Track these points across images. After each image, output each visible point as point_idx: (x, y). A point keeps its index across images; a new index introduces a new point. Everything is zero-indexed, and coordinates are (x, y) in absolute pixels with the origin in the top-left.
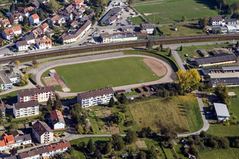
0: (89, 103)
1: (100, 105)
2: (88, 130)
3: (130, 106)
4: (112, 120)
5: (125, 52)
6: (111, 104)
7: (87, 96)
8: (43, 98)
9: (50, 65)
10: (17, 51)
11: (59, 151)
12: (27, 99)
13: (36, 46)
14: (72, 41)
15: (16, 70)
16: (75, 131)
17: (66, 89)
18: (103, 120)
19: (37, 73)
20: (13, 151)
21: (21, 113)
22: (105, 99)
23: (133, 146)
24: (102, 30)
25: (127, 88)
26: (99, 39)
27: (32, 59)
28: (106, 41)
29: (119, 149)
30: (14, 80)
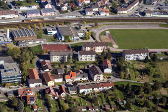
0: (130, 58)
1: (138, 60)
2: (127, 77)
3: (160, 64)
4: (145, 72)
5: (160, 25)
6: (146, 61)
7: (130, 53)
8: (99, 50)
9: (106, 28)
10: (85, 15)
11: (105, 88)
12: (88, 49)
13: (98, 13)
14: (124, 13)
15: (83, 28)
16: (118, 76)
17: (115, 46)
18: (138, 71)
19: (97, 32)
20: (75, 83)
21: (83, 58)
22: (142, 57)
23: (158, 92)
24: (146, 8)
25: (159, 51)
26: (143, 14)
27: (95, 22)
28: (148, 15)
29: (147, 93)
30: (81, 35)
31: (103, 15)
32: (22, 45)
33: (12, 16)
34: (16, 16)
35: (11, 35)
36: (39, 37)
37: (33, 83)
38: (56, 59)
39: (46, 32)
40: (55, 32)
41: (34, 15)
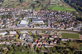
0: (63, 40)
1: (65, 41)
2: (60, 44)
3: (71, 42)
4: (65, 44)
5: (76, 33)
6: (67, 41)
8: (55, 37)
9: (61, 32)
11: (52, 46)
12: (53, 37)
13: (61, 28)
14: (68, 29)
16: (57, 44)
17: (61, 37)
19: (58, 33)
20: (44, 44)
21: (50, 39)
23: (66, 50)
24: (74, 28)
25: (72, 39)
28: (74, 30)
29: (63, 49)
30: (53, 33)
31: (62, 29)
32: (37, 34)
33: (39, 27)
34: (40, 28)
35: (36, 32)
36: (43, 33)
37: (34, 43)
38: (43, 38)
39: (45, 32)
40: (47, 32)
41: (44, 28)
